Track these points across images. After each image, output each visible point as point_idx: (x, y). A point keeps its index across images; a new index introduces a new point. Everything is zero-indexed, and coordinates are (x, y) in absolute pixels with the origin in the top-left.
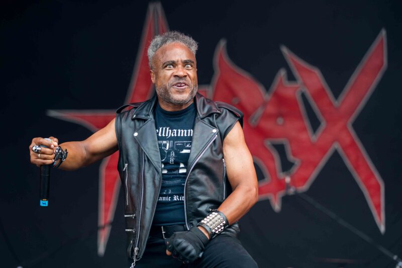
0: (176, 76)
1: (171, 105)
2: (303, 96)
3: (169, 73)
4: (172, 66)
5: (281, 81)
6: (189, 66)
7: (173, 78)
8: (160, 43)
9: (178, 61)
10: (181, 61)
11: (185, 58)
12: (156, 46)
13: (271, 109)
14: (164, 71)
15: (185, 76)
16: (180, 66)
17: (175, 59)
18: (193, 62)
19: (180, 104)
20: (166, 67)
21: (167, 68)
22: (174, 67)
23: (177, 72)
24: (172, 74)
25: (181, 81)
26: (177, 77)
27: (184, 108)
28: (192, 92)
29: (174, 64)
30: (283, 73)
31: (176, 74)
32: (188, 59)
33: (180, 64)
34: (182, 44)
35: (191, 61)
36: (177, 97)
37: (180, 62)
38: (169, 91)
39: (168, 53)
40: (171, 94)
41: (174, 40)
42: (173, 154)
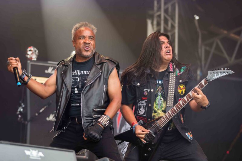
0: (85, 43)
3: (82, 41)
17: (85, 35)
22: (84, 39)
25: (87, 46)
33: (87, 38)
35: (93, 37)
42: (81, 83)
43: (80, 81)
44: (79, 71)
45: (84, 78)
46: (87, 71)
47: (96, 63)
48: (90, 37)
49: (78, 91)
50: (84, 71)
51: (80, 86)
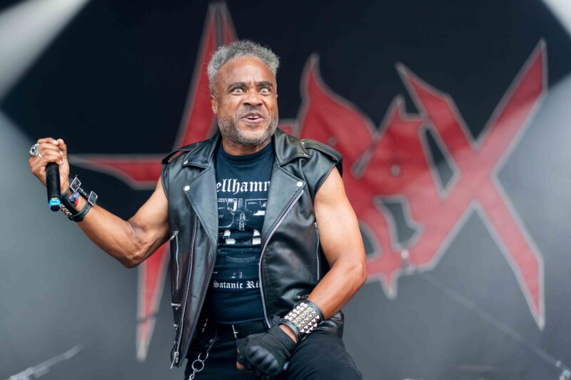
0: (246, 104)
1: (239, 146)
2: (429, 135)
3: (236, 99)
4: (241, 90)
5: (397, 112)
6: (266, 90)
7: (242, 107)
8: (225, 57)
9: (250, 83)
10: (255, 83)
11: (260, 79)
12: (220, 61)
13: (382, 153)
14: (229, 98)
15: (260, 105)
16: (253, 90)
17: (245, 80)
18: (271, 85)
19: (252, 145)
20: (233, 90)
21: (235, 92)
22: (244, 91)
23: (248, 98)
24: (242, 101)
25: (254, 112)
26: (248, 106)
27: (258, 150)
28: (270, 127)
29: (244, 87)
30: (399, 102)
31: (247, 101)
32: (265, 80)
33: (252, 87)
34: (256, 58)
35: (268, 83)
36: (248, 134)
37: (253, 84)
38: (237, 126)
39: (236, 71)
40: (238, 129)
41: (245, 53)
47: (281, 161)
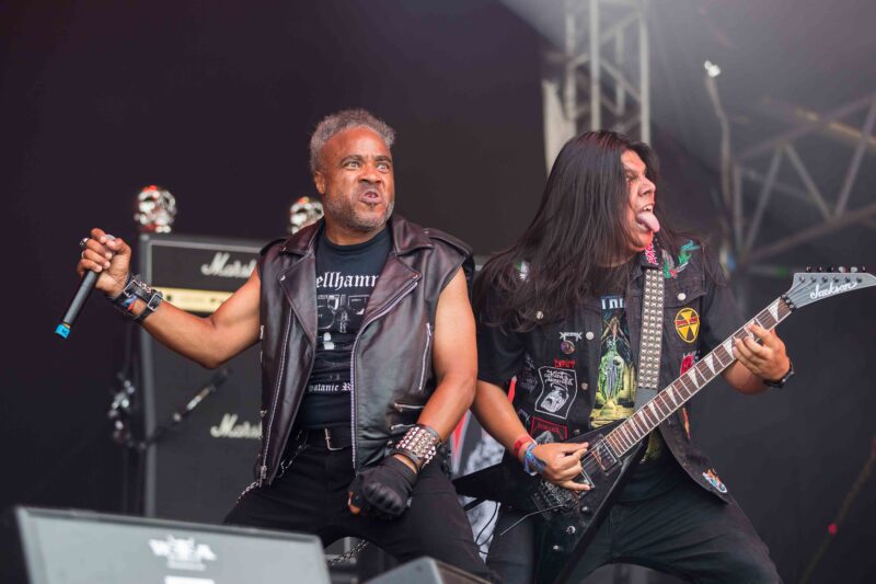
0: (364, 181)
3: (351, 175)
4: (356, 165)
6: (384, 166)
7: (358, 185)
9: (367, 157)
10: (372, 157)
11: (378, 153)
14: (342, 173)
16: (370, 165)
17: (362, 152)
18: (390, 161)
20: (347, 165)
21: (349, 167)
22: (360, 166)
23: (364, 174)
24: (357, 176)
25: (373, 190)
32: (381, 154)
33: (369, 162)
35: (387, 159)
41: (358, 123)
42: (345, 317)
43: (343, 307)
44: (338, 274)
45: (356, 298)
46: (367, 278)
47: (399, 251)
48: (379, 160)
49: (336, 344)
50: (357, 277)
51: (343, 327)
